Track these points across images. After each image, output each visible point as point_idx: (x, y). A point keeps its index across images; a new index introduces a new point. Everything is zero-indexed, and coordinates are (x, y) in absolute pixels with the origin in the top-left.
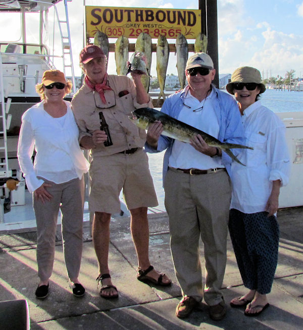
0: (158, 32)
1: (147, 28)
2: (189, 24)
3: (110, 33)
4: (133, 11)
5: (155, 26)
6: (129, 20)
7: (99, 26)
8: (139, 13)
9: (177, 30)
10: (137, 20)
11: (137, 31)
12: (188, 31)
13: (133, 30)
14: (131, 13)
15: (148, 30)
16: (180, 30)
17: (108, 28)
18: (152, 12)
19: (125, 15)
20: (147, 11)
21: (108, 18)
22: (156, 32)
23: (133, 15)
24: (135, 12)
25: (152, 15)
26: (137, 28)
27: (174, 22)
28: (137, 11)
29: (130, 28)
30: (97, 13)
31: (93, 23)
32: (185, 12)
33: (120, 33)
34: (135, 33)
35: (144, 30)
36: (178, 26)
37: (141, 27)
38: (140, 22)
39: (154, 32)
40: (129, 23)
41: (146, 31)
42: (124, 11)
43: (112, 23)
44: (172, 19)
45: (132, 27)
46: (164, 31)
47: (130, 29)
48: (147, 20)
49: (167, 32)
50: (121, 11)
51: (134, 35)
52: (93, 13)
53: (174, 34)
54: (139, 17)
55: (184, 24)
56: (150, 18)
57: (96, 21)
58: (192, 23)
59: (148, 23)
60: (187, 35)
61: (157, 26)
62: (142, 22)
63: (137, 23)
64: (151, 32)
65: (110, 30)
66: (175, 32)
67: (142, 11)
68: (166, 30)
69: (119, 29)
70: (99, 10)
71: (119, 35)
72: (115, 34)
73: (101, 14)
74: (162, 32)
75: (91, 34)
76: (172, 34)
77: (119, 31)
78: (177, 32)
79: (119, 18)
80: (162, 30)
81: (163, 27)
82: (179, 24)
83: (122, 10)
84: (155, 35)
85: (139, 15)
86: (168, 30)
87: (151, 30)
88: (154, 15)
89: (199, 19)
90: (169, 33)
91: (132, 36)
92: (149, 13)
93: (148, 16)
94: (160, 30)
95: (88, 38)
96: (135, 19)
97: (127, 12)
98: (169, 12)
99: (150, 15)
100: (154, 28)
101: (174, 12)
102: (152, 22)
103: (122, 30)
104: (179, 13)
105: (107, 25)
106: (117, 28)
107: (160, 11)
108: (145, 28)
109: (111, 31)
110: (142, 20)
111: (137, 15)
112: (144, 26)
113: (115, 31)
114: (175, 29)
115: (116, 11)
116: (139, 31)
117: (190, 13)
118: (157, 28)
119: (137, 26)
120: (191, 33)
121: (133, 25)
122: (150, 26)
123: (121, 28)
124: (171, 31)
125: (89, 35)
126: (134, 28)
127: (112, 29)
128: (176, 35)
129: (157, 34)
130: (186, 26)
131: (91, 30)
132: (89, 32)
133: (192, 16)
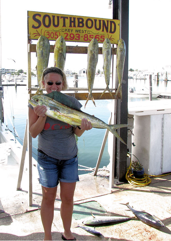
0: (87, 37)
1: (79, 33)
2: (111, 32)
4: (67, 18)
5: (84, 32)
6: (64, 25)
7: (39, 30)
8: (72, 20)
9: (101, 36)
10: (71, 26)
11: (70, 35)
12: (109, 37)
13: (67, 35)
14: (66, 19)
15: (79, 35)
16: (104, 36)
17: (46, 31)
18: (83, 20)
19: (61, 21)
20: (79, 19)
21: (47, 23)
22: (85, 37)
23: (67, 21)
24: (69, 18)
25: (82, 22)
26: (71, 33)
27: (99, 29)
28: (71, 18)
29: (65, 32)
30: (37, 17)
31: (34, 27)
32: (108, 21)
33: (56, 37)
34: (68, 37)
35: (76, 35)
36: (102, 33)
37: (74, 32)
38: (74, 29)
39: (84, 37)
40: (64, 28)
41: (78, 36)
43: (50, 28)
44: (98, 27)
45: (66, 32)
46: (91, 36)
47: (65, 34)
48: (79, 26)
50: (58, 17)
51: (68, 39)
52: (34, 18)
53: (99, 39)
54: (73, 24)
55: (107, 31)
56: (81, 25)
57: (36, 25)
58: (113, 30)
59: (79, 29)
61: (86, 32)
63: (71, 28)
64: (82, 37)
65: (48, 33)
67: (74, 19)
68: (93, 36)
69: (55, 33)
70: (39, 14)
71: (55, 38)
72: (52, 37)
73: (41, 19)
75: (32, 36)
77: (56, 35)
79: (56, 23)
80: (90, 36)
81: (91, 33)
82: (103, 31)
84: (84, 39)
85: (72, 22)
86: (95, 36)
87: (82, 35)
88: (84, 22)
89: (118, 28)
92: (81, 20)
93: (79, 23)
95: (29, 40)
96: (69, 25)
97: (62, 19)
98: (96, 20)
100: (84, 34)
102: (83, 28)
103: (58, 34)
104: (104, 21)
105: (46, 29)
106: (54, 32)
107: (89, 19)
108: (77, 33)
109: (49, 35)
110: (75, 26)
111: (71, 22)
112: (77, 31)
113: (52, 35)
114: (100, 35)
115: (54, 17)
116: (72, 36)
117: (112, 22)
118: (86, 33)
119: (71, 31)
120: (112, 39)
121: (68, 30)
122: (81, 32)
123: (58, 32)
124: (97, 37)
125: (30, 37)
126: (68, 33)
127: (50, 32)
128: (101, 41)
129: (86, 39)
130: (109, 33)
131: (32, 33)
132: (30, 34)
133: (113, 25)
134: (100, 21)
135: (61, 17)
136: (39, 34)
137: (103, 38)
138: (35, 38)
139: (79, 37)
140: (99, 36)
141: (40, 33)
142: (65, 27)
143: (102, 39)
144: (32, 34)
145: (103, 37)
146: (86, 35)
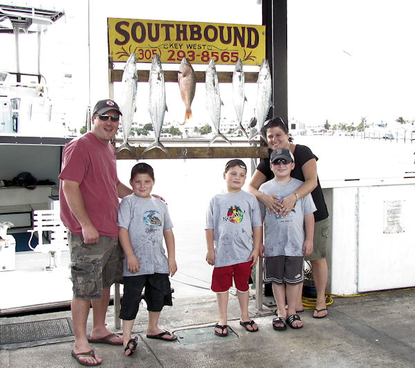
0: (207, 56)
1: (192, 49)
2: (249, 46)
3: (141, 57)
4: (172, 26)
5: (202, 47)
6: (168, 38)
7: (126, 47)
8: (181, 29)
9: (232, 54)
10: (178, 39)
11: (178, 53)
12: (247, 55)
13: (174, 53)
14: (171, 28)
15: (193, 52)
17: (138, 49)
18: (199, 28)
19: (162, 31)
20: (192, 27)
21: (139, 36)
22: (204, 56)
23: (173, 31)
24: (175, 27)
25: (198, 32)
26: (179, 49)
27: (229, 41)
28: (178, 26)
29: (169, 49)
30: (123, 27)
31: (117, 42)
32: (243, 28)
34: (175, 57)
35: (188, 53)
36: (235, 48)
37: (185, 49)
38: (185, 43)
39: (202, 56)
40: (168, 42)
41: (191, 54)
42: (160, 26)
43: (144, 43)
44: (226, 38)
45: (172, 49)
46: (215, 54)
47: (169, 51)
48: (192, 38)
49: (219, 56)
50: (157, 26)
51: (174, 60)
52: (118, 28)
53: (228, 58)
54: (182, 35)
55: (243, 46)
56: (196, 36)
57: (121, 39)
58: (253, 43)
59: (193, 42)
60: (246, 60)
61: (206, 47)
63: (178, 42)
64: (198, 56)
65: (141, 52)
66: (230, 55)
67: (185, 26)
68: (217, 53)
69: (153, 51)
70: (127, 24)
72: (148, 57)
73: (129, 30)
74: (213, 55)
75: (115, 58)
76: (226, 59)
78: (232, 56)
79: (154, 35)
80: (213, 53)
81: (213, 48)
82: (235, 44)
83: (159, 25)
84: (202, 59)
85: (182, 32)
86: (220, 53)
87: (198, 52)
88: (202, 32)
89: (262, 39)
90: (222, 56)
91: (171, 60)
92: (195, 29)
93: (193, 33)
94: (210, 52)
95: (111, 63)
96: (175, 37)
97: (164, 28)
98: (222, 28)
99: (196, 31)
100: (202, 50)
102: (198, 41)
103: (158, 52)
104: (236, 29)
105: (137, 45)
106: (151, 50)
107: (210, 27)
108: (189, 49)
109: (142, 54)
110: (185, 38)
111: (179, 32)
112: (189, 46)
113: (148, 53)
114: (230, 52)
115: (150, 25)
116: (181, 54)
117: (251, 29)
118: (206, 49)
119: (178, 47)
120: (252, 58)
121: (173, 45)
122: (197, 47)
123: (157, 49)
124: (225, 54)
125: (112, 58)
126: (175, 50)
127: (145, 50)
128: (232, 61)
129: (205, 59)
130: (245, 48)
131: (115, 51)
132: (112, 54)
133: (253, 34)
134: (229, 29)
135: (162, 25)
136: (126, 53)
138: (119, 60)
139: (193, 56)
140: (228, 53)
141: (128, 52)
142: (169, 40)
143: (234, 59)
144: (114, 54)
145: (236, 55)
146: (205, 52)
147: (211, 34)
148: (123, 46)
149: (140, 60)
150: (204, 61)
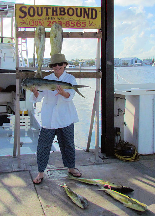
0: (69, 24)
1: (61, 20)
2: (92, 18)
3: (33, 24)
4: (50, 8)
5: (66, 19)
6: (47, 14)
8: (55, 9)
9: (82, 22)
10: (53, 15)
11: (53, 22)
12: (91, 23)
13: (50, 22)
14: (49, 9)
15: (61, 22)
16: (85, 22)
17: (31, 20)
18: (64, 9)
20: (60, 8)
21: (32, 13)
23: (50, 11)
25: (64, 11)
26: (53, 20)
27: (81, 16)
28: (53, 8)
30: (23, 9)
31: (20, 17)
32: (89, 9)
33: (40, 24)
34: (51, 24)
35: (58, 22)
36: (84, 19)
37: (56, 20)
38: (55, 16)
39: (65, 24)
40: (47, 17)
41: (60, 23)
42: (43, 8)
43: (34, 17)
44: (79, 14)
45: (49, 20)
46: (73, 23)
47: (48, 21)
48: (60, 14)
49: (75, 24)
52: (21, 9)
54: (55, 13)
55: (88, 17)
56: (63, 13)
57: (23, 15)
58: (94, 17)
59: (61, 17)
60: (90, 25)
62: (57, 16)
63: (53, 17)
64: (64, 24)
65: (33, 22)
66: (81, 23)
67: (56, 8)
68: (74, 22)
69: (39, 21)
70: (26, 7)
72: (37, 24)
73: (26, 11)
74: (72, 23)
75: (19, 25)
76: (79, 25)
77: (40, 23)
79: (40, 13)
80: (72, 22)
81: (72, 20)
82: (84, 17)
85: (55, 11)
86: (76, 22)
87: (63, 21)
88: (66, 11)
90: (77, 24)
91: (49, 26)
92: (62, 10)
94: (70, 22)
95: (17, 28)
96: (51, 14)
97: (45, 9)
98: (77, 9)
99: (62, 11)
100: (66, 21)
101: (81, 9)
102: (64, 16)
103: (42, 22)
104: (85, 9)
105: (31, 18)
106: (38, 21)
107: (70, 8)
108: (59, 20)
109: (33, 23)
110: (57, 15)
111: (53, 11)
112: (59, 19)
113: (36, 23)
115: (38, 8)
117: (93, 9)
118: (68, 20)
119: (53, 19)
120: (94, 25)
121: (50, 18)
122: (63, 19)
123: (41, 20)
124: (78, 23)
125: (17, 25)
126: (51, 21)
127: (35, 21)
128: (82, 26)
129: (68, 25)
130: (90, 19)
132: (17, 23)
133: (94, 12)
135: (44, 8)
136: (25, 22)
137: (84, 24)
138: (21, 26)
140: (80, 22)
144: (19, 23)
146: (67, 21)
147: (71, 12)
148: (24, 19)
149: (32, 26)
150: (67, 26)
